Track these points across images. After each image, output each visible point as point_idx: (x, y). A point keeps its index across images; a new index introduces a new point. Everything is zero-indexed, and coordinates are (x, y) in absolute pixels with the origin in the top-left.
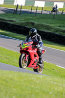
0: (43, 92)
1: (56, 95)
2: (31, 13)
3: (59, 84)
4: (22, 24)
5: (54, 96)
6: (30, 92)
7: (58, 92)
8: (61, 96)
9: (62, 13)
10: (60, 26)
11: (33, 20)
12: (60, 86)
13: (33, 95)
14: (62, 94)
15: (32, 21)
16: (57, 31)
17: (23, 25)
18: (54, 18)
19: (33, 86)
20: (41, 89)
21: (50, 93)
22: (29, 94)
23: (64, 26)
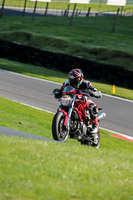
0: (50, 176)
1: (75, 181)
2: (23, 13)
3: (81, 157)
4: (6, 37)
5: (72, 182)
6: (22, 176)
7: (80, 175)
8: (86, 181)
9: (88, 14)
10: (84, 42)
11: (27, 28)
12: (83, 163)
13: (29, 181)
14: (88, 178)
15: (26, 31)
16: (78, 51)
17: (8, 39)
18: (70, 25)
19: (27, 163)
20: (44, 169)
21: (64, 177)
22: (21, 179)
23: (91, 42)
